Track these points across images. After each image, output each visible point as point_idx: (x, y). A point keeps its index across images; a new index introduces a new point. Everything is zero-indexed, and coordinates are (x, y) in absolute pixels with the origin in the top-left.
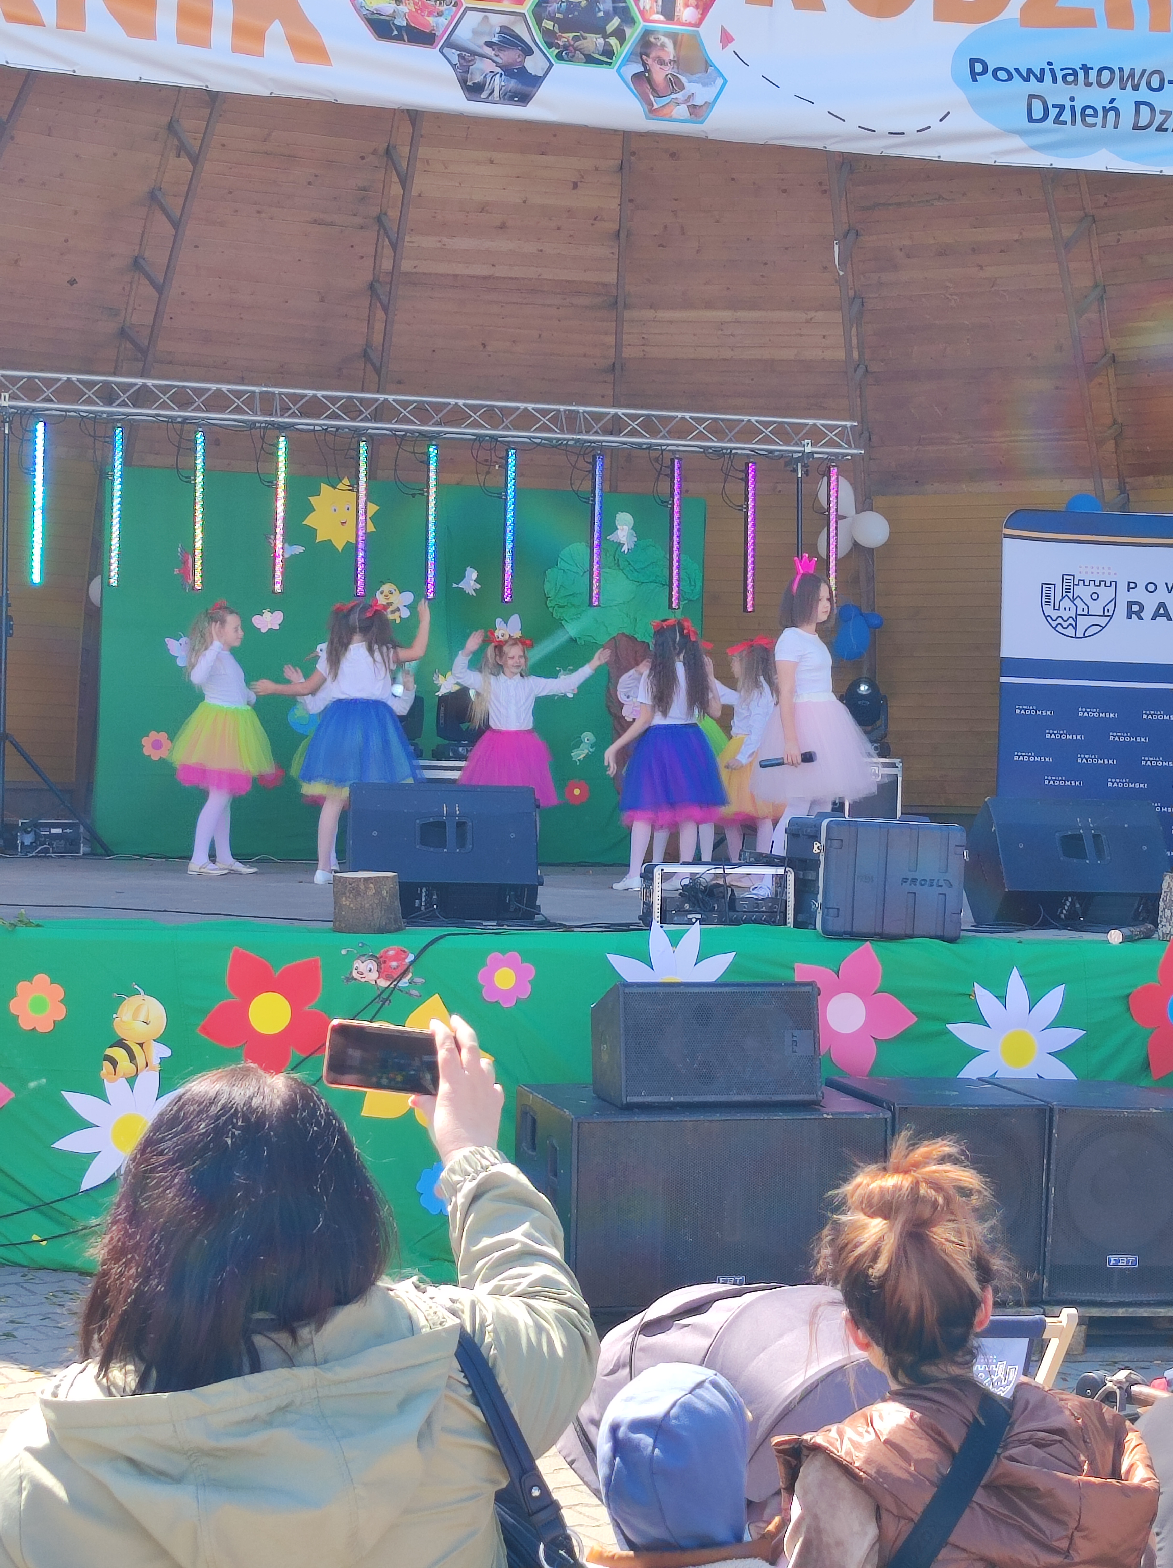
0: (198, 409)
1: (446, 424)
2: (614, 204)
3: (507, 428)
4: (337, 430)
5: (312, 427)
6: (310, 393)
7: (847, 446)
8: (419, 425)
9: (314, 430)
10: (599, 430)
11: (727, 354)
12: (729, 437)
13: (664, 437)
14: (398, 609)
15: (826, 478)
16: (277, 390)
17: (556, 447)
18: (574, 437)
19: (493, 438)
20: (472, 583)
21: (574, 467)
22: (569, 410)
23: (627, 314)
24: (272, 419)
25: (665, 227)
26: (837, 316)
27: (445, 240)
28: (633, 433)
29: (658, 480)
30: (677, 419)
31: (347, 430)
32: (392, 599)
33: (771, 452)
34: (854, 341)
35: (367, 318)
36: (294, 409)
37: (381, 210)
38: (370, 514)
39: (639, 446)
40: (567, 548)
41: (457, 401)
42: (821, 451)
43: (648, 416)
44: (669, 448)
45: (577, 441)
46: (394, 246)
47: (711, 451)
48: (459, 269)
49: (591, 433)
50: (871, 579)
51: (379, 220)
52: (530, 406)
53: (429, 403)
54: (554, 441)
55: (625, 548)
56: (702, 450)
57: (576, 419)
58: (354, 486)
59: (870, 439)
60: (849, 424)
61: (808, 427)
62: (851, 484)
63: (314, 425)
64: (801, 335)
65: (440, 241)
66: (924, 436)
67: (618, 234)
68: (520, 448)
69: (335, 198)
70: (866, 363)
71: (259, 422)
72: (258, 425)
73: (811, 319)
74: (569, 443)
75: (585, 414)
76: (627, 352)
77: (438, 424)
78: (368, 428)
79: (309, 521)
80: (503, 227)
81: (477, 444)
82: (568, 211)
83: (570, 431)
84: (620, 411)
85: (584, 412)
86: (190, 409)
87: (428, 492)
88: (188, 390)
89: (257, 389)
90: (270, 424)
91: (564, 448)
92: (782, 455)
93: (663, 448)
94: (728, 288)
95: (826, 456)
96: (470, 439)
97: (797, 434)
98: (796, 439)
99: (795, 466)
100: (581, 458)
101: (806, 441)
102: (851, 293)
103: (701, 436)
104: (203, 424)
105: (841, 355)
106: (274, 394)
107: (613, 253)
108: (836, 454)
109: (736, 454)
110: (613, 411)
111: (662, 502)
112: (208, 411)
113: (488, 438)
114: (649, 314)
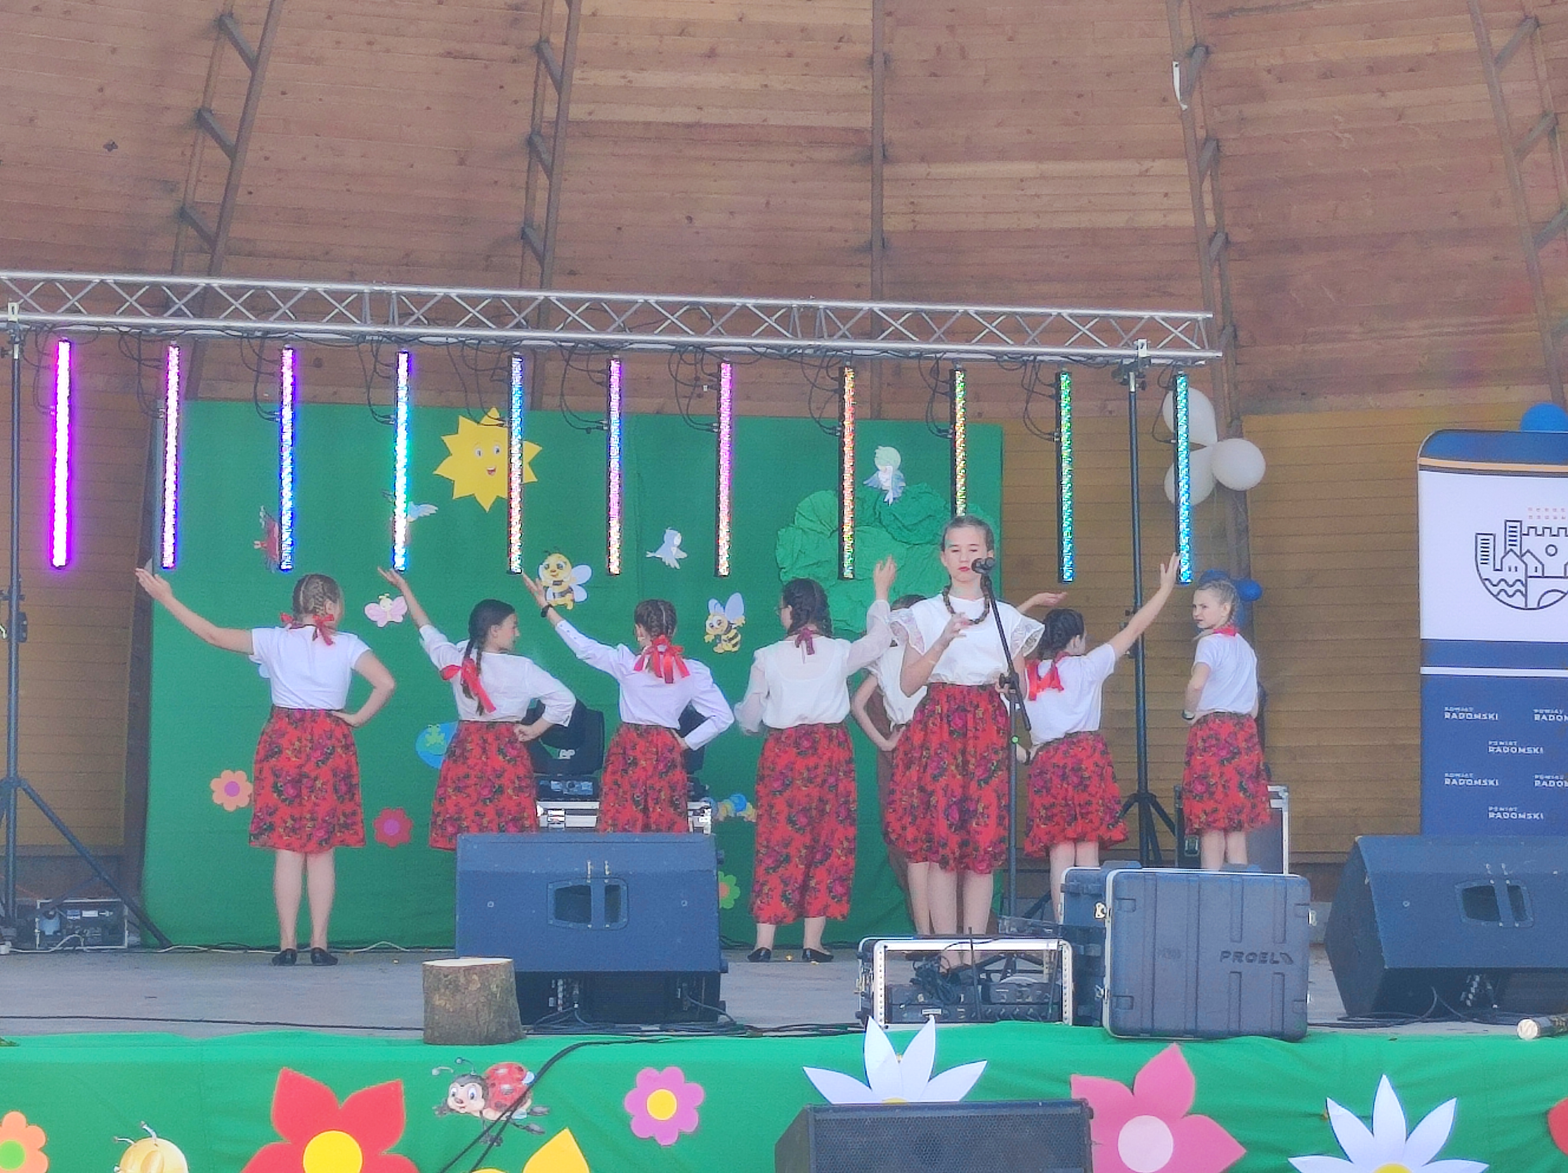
0: (284, 318)
1: (631, 330)
2: (866, 19)
3: (717, 333)
4: (480, 342)
5: (443, 339)
6: (440, 291)
7: (1198, 348)
8: (593, 333)
9: (447, 344)
10: (847, 333)
11: (1031, 222)
12: (1031, 338)
13: (939, 340)
14: (570, 590)
15: (1171, 394)
16: (394, 289)
17: (788, 357)
18: (812, 343)
19: (700, 348)
20: (674, 550)
21: (814, 385)
22: (805, 307)
23: (888, 171)
24: (388, 330)
25: (939, 49)
26: (1181, 167)
27: (631, 74)
28: (898, 336)
29: (932, 401)
30: (958, 315)
31: (494, 342)
32: (562, 575)
33: (1092, 357)
34: (1208, 200)
35: (524, 186)
36: (418, 314)
37: (541, 37)
38: (528, 458)
39: (905, 354)
40: (807, 499)
41: (647, 298)
42: (1163, 354)
43: (917, 312)
44: (948, 355)
45: (818, 348)
46: (559, 86)
47: (1006, 358)
48: (653, 115)
49: (835, 337)
50: (1243, 531)
51: (538, 49)
52: (750, 302)
53: (608, 302)
54: (785, 350)
55: (890, 497)
56: (994, 358)
57: (815, 317)
58: (505, 420)
59: (1235, 337)
60: (1200, 316)
61: (1143, 321)
62: (1210, 399)
63: (447, 336)
64: (1134, 194)
65: (624, 77)
66: (1311, 330)
67: (871, 61)
68: (737, 359)
69: (476, 21)
70: (1226, 230)
71: (370, 334)
72: (367, 338)
73: (1147, 171)
74: (807, 352)
75: (828, 311)
76: (891, 224)
77: (621, 330)
78: (521, 339)
79: (443, 470)
80: (711, 54)
81: (676, 356)
82: (802, 31)
83: (805, 336)
84: (877, 306)
85: (826, 308)
86: (272, 319)
87: (609, 425)
88: (269, 292)
89: (366, 288)
90: (384, 336)
91: (799, 360)
92: (1107, 361)
93: (938, 355)
94: (1029, 132)
95: (1169, 361)
96: (666, 351)
97: (1127, 332)
98: (1126, 338)
99: (1126, 377)
100: (823, 372)
101: (1140, 341)
102: (1201, 134)
103: (991, 338)
104: (292, 339)
105: (1188, 219)
106: (389, 294)
107: (866, 87)
108: (1185, 359)
109: (1042, 361)
110: (866, 306)
111: (939, 431)
112: (298, 319)
113: (691, 348)
114: (920, 169)
